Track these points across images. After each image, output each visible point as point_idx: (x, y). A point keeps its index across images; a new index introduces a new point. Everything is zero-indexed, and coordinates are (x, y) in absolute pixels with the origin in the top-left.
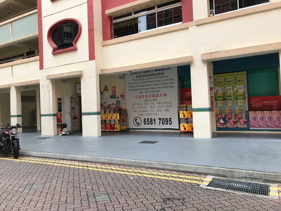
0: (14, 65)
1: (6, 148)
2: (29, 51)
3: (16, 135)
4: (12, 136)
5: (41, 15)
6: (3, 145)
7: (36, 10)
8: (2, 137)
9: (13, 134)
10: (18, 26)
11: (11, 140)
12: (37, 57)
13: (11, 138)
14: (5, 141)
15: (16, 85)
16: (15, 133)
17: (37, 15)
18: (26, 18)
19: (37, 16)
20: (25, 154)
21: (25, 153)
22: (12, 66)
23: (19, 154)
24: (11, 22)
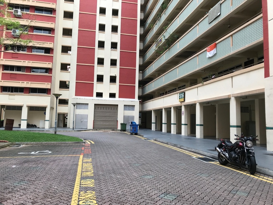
0: (234, 76)
1: (240, 160)
2: (247, 60)
3: (252, 148)
4: (247, 148)
5: (267, 19)
6: (237, 157)
7: (261, 15)
8: (236, 148)
9: (248, 147)
10: (239, 38)
11: (246, 153)
12: (262, 65)
13: (246, 151)
14: (239, 152)
15: (236, 96)
16: (250, 146)
17: (262, 19)
18: (248, 27)
19: (262, 21)
20: (261, 172)
21: (261, 170)
22: (232, 77)
23: (257, 170)
24: (232, 35)
